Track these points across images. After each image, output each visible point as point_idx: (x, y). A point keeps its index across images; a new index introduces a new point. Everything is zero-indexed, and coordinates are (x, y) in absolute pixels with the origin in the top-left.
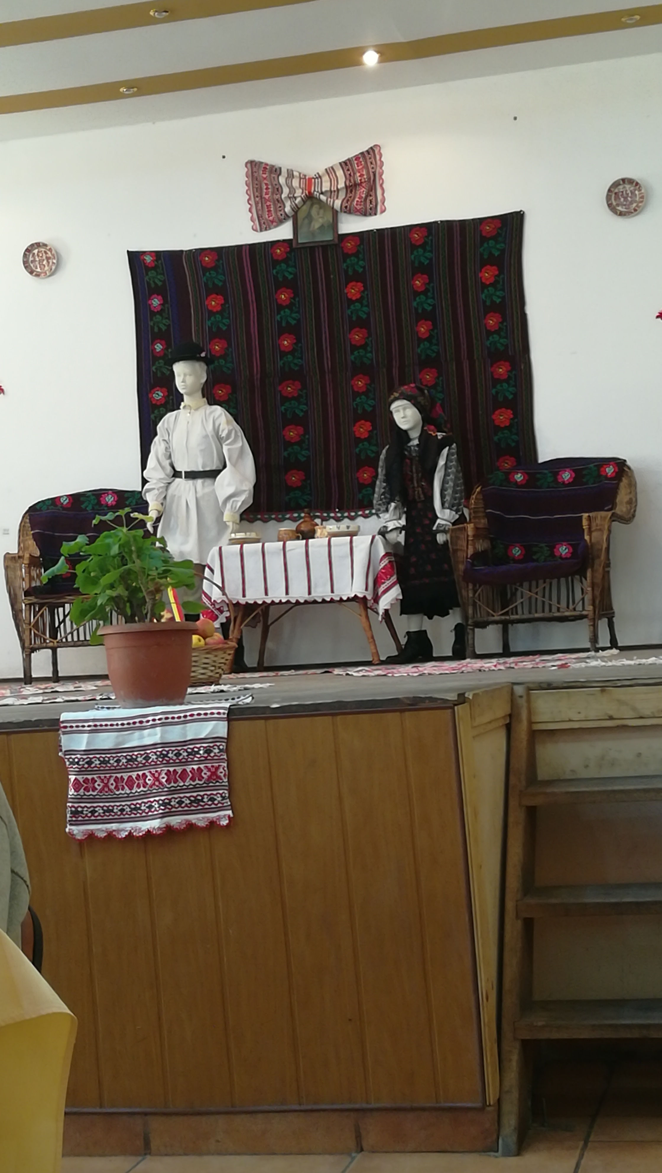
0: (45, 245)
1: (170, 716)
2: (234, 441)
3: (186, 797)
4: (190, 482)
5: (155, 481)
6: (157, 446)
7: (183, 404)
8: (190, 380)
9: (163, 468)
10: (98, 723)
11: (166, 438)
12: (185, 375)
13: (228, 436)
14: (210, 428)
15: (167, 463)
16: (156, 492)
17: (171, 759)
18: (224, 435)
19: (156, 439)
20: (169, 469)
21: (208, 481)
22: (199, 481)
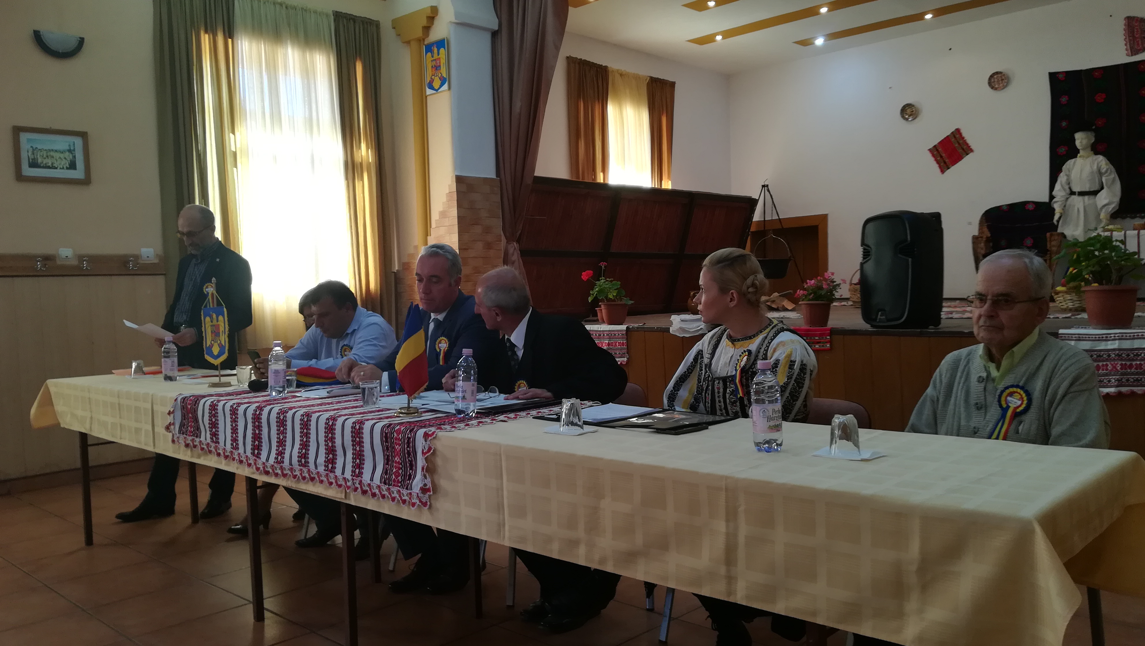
0: (1001, 73)
1: (1124, 335)
2: (1110, 174)
3: (1132, 378)
4: (1080, 198)
5: (1059, 197)
6: (1062, 178)
7: (1079, 155)
8: (1085, 142)
9: (1065, 190)
10: (1081, 336)
11: (1068, 173)
12: (1082, 139)
13: (1106, 172)
14: (1095, 167)
15: (1067, 187)
16: (1060, 203)
17: (1124, 357)
18: (1103, 171)
19: (1061, 174)
20: (1068, 191)
21: (1092, 197)
22: (1086, 197)
